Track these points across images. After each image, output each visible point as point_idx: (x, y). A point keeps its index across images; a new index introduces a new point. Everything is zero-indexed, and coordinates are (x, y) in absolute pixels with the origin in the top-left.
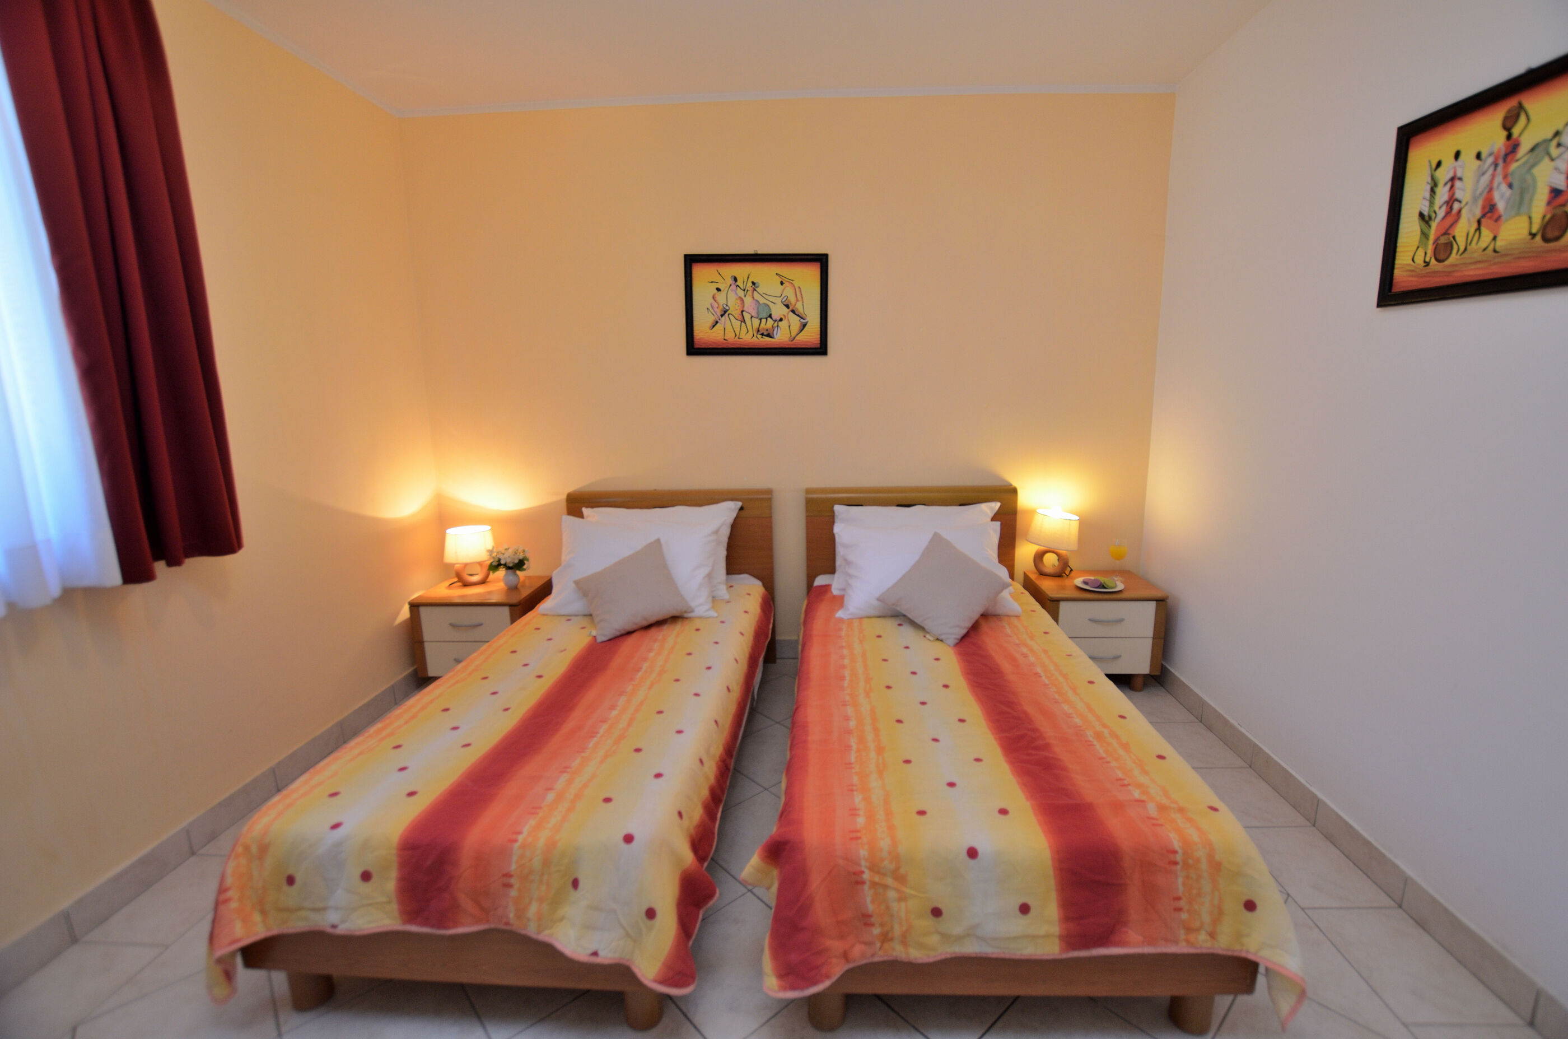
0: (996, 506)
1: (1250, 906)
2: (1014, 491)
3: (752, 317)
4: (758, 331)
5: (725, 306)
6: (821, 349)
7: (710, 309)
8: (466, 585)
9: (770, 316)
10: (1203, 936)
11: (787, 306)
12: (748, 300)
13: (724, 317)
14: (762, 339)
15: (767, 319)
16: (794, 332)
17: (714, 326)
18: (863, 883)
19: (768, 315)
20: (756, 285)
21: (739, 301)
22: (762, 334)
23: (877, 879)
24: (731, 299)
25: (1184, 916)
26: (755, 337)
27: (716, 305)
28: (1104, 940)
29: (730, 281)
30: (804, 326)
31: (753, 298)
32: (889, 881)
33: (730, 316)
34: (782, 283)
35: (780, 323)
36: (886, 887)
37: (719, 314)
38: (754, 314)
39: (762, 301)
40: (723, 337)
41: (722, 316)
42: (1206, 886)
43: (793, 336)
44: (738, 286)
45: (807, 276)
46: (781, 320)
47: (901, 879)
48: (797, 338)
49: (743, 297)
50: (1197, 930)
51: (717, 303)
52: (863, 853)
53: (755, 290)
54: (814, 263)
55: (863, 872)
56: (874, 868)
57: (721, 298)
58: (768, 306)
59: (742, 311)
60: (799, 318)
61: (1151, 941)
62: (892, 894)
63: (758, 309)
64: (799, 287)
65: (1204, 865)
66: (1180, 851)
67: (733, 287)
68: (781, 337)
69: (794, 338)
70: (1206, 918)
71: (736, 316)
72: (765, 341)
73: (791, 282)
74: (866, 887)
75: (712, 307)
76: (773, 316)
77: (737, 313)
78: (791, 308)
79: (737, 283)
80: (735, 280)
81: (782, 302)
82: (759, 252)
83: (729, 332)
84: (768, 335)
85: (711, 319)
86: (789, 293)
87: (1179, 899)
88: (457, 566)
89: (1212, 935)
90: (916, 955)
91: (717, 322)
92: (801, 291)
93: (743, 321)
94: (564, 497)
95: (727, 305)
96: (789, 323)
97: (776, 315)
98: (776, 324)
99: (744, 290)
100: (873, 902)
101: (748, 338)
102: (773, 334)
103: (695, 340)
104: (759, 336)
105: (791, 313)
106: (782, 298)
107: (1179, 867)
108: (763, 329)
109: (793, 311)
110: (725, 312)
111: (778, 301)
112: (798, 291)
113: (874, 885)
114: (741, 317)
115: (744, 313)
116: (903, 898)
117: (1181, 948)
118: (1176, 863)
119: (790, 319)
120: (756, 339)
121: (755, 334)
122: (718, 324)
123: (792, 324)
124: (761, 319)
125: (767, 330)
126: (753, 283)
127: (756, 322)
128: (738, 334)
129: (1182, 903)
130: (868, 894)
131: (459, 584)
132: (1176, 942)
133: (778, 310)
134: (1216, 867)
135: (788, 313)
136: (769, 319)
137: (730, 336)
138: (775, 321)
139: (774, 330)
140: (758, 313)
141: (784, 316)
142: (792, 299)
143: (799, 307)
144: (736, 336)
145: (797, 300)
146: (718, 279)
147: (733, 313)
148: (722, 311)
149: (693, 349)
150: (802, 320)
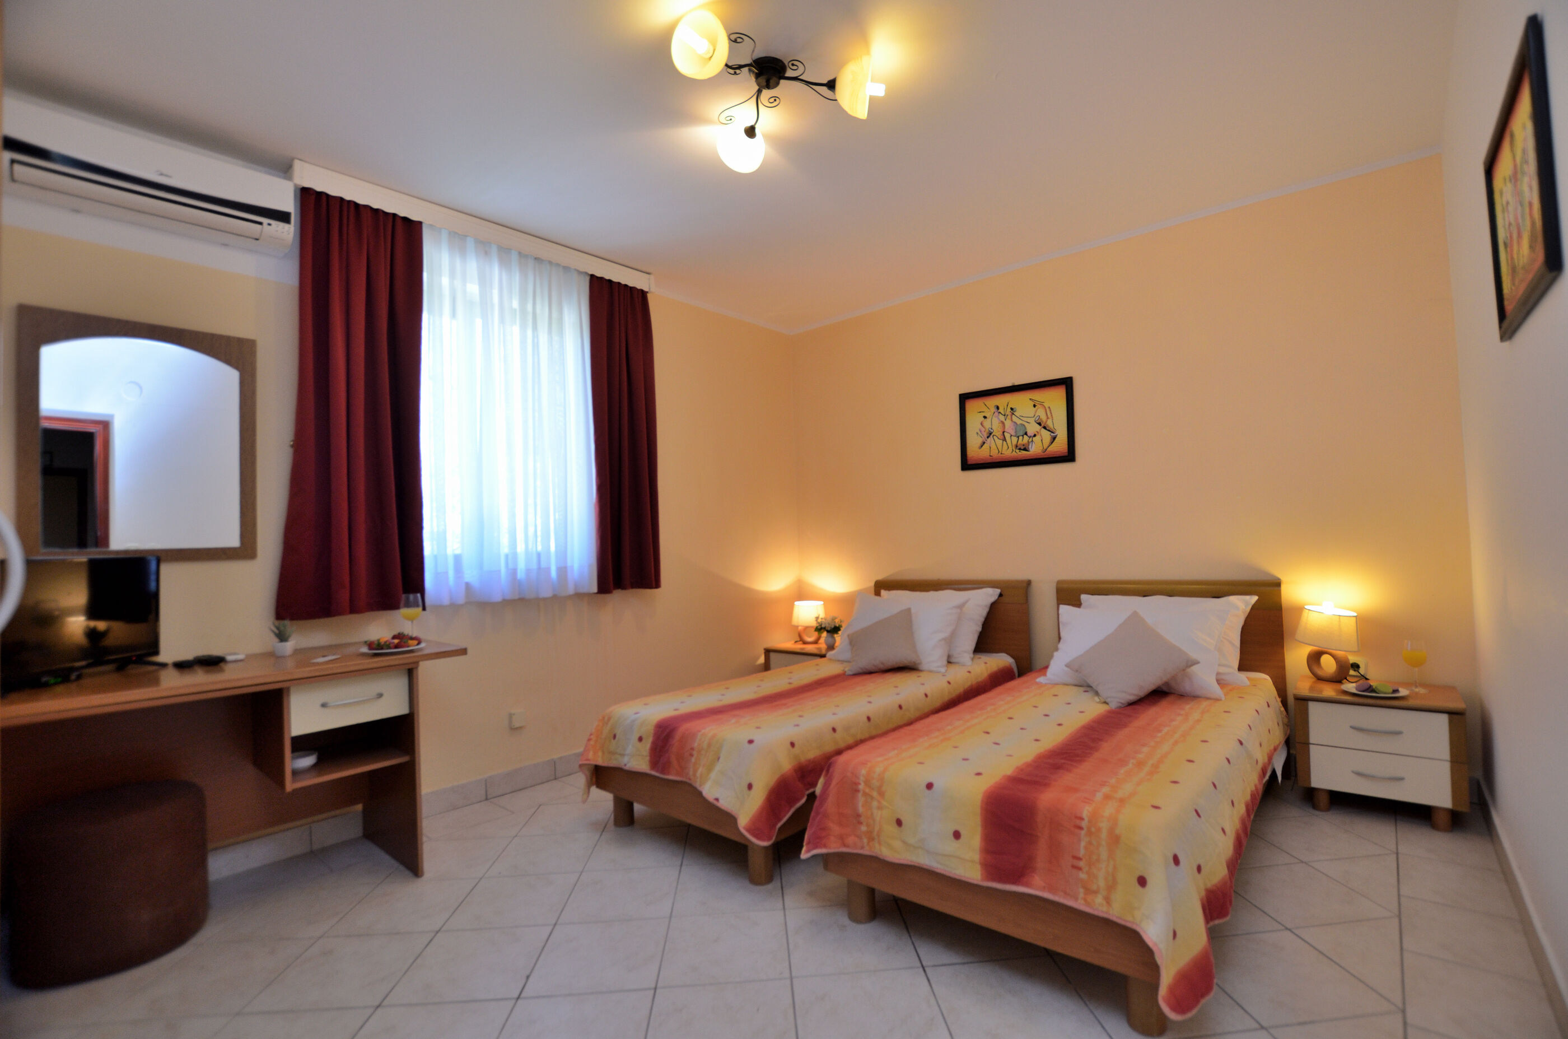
0: (1254, 599)
1: (1142, 881)
2: (1277, 584)
3: (1011, 436)
4: (1017, 446)
5: (990, 429)
6: (1069, 456)
7: (979, 432)
8: (805, 643)
9: (1026, 434)
10: (1099, 900)
11: (1040, 424)
12: (1008, 423)
13: (989, 439)
14: (1020, 453)
15: (1023, 436)
16: (1046, 445)
17: (982, 446)
18: (858, 791)
19: (1024, 432)
20: (1014, 410)
21: (1001, 425)
22: (1020, 449)
23: (867, 790)
24: (994, 424)
25: (1083, 876)
26: (1014, 452)
27: (984, 429)
28: (1015, 881)
29: (993, 409)
30: (1054, 438)
31: (1012, 420)
32: (875, 794)
33: (994, 437)
34: (1035, 406)
35: (1034, 438)
36: (872, 798)
37: (986, 436)
38: (1013, 434)
39: (1019, 422)
40: (989, 455)
41: (988, 437)
42: (1104, 853)
43: (1045, 448)
44: (1000, 413)
45: (1055, 400)
46: (1035, 436)
47: (882, 794)
48: (1050, 449)
49: (1003, 420)
50: (1096, 892)
51: (984, 428)
52: (864, 772)
53: (1013, 414)
54: (1060, 386)
55: (860, 784)
56: (867, 783)
57: (987, 424)
58: (1024, 425)
59: (1004, 432)
60: (1050, 433)
61: (1051, 889)
62: (875, 804)
63: (1016, 429)
64: (1049, 407)
65: (1104, 835)
66: (1086, 819)
67: (996, 413)
68: (1035, 449)
69: (1046, 450)
70: (1102, 883)
71: (999, 436)
72: (1021, 455)
73: (1042, 404)
74: (860, 795)
75: (981, 431)
76: (1028, 433)
77: (999, 434)
78: (1042, 425)
79: (999, 411)
80: (998, 408)
81: (1035, 421)
82: (1016, 384)
83: (995, 449)
84: (1025, 449)
85: (980, 441)
86: (1041, 413)
87: (1080, 859)
88: (800, 628)
89: (1108, 900)
90: (887, 853)
91: (984, 443)
92: (1050, 410)
93: (1004, 439)
94: (873, 584)
95: (992, 429)
96: (1042, 437)
97: (1030, 432)
98: (1031, 440)
99: (1005, 415)
100: (863, 806)
101: (1009, 452)
102: (1028, 448)
103: (968, 458)
104: (1018, 451)
105: (1043, 429)
106: (1034, 419)
107: (1083, 833)
108: (1021, 444)
109: (1045, 428)
110: (990, 434)
111: (1032, 420)
112: (1048, 411)
113: (865, 794)
114: (1002, 436)
115: (1005, 433)
116: (880, 808)
117: (1080, 905)
118: (1081, 828)
119: (1042, 435)
120: (1015, 453)
121: (1014, 449)
122: (985, 444)
123: (1044, 438)
124: (1018, 437)
125: (1024, 445)
126: (1012, 409)
127: (1015, 439)
128: (1000, 451)
129: (1081, 864)
130: (861, 800)
131: (801, 642)
132: (1076, 899)
133: (1032, 428)
134: (1115, 840)
135: (1040, 430)
136: (1025, 436)
137: (995, 453)
138: (1030, 437)
139: (1029, 445)
140: (1016, 432)
141: (1038, 432)
142: (1043, 417)
143: (1049, 423)
144: (999, 452)
145: (1048, 418)
146: (985, 409)
147: (997, 434)
148: (987, 433)
149: (967, 465)
150: (1052, 434)
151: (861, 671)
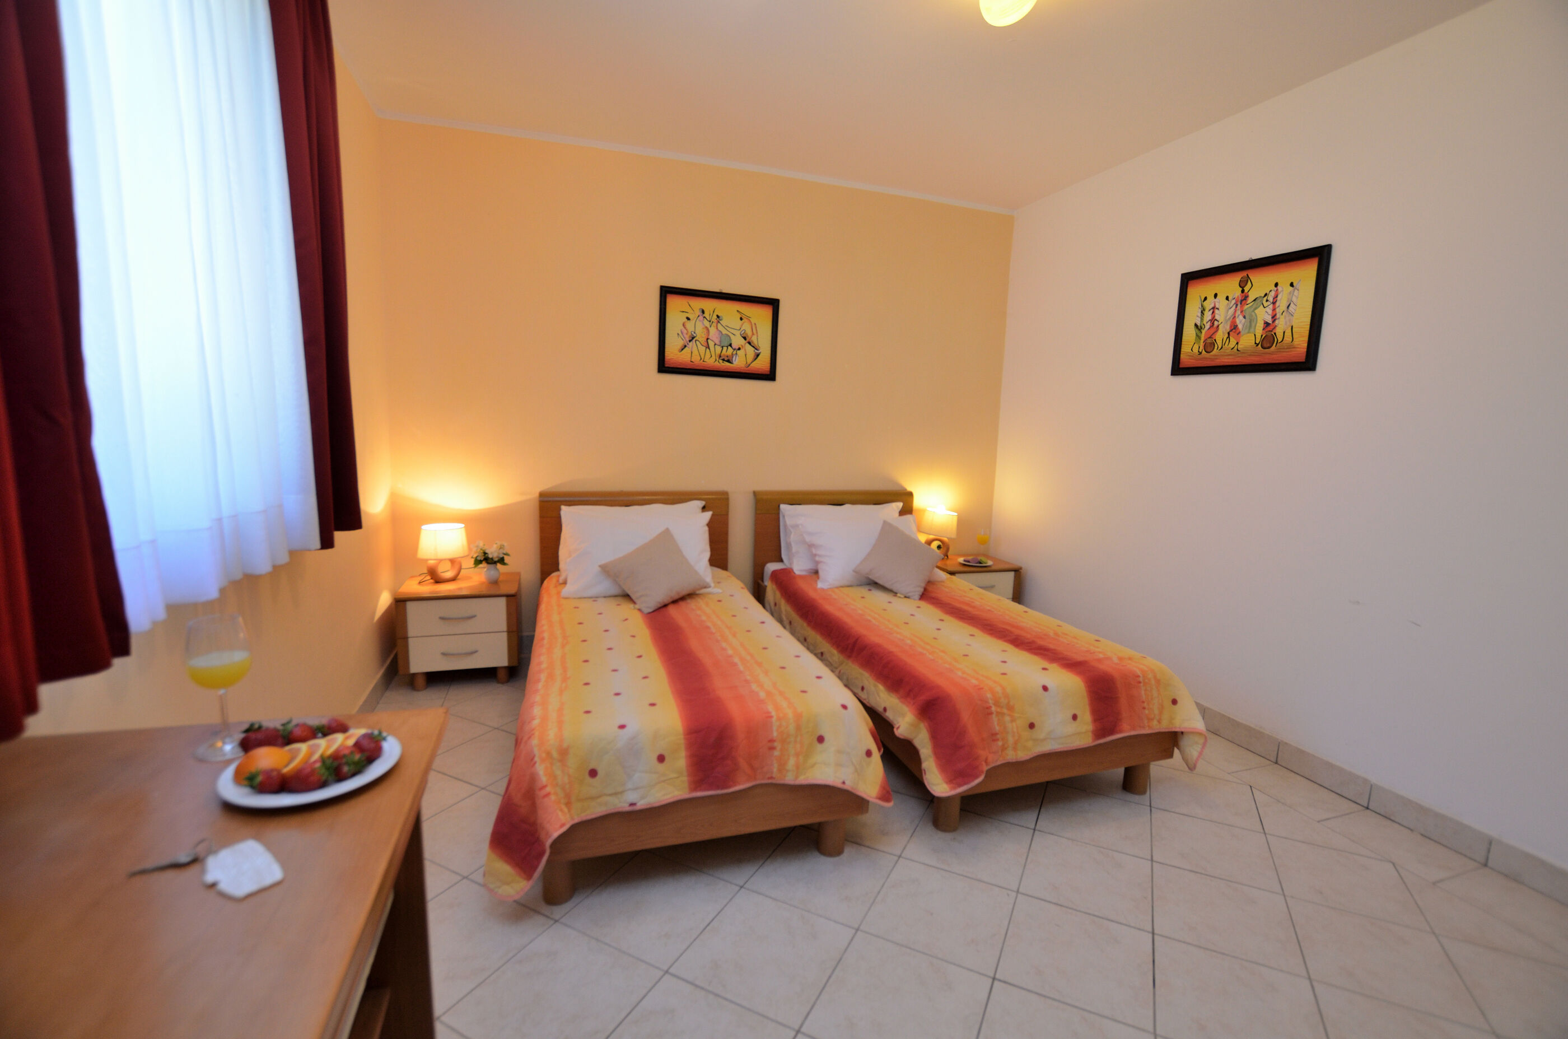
0: (900, 505)
1: (1174, 702)
2: (911, 494)
3: (715, 344)
4: (720, 356)
5: (693, 333)
6: (770, 376)
7: (680, 334)
8: (438, 580)
9: (730, 345)
10: (1155, 723)
11: (745, 338)
12: (713, 330)
13: (691, 342)
14: (723, 364)
15: (727, 347)
16: (749, 361)
17: (682, 349)
18: (991, 713)
19: (729, 344)
20: (720, 318)
21: (705, 330)
22: (723, 360)
23: (999, 710)
24: (698, 328)
25: (1147, 712)
26: (717, 361)
27: (685, 331)
28: (1112, 732)
29: (698, 312)
30: (758, 355)
31: (717, 328)
32: (1005, 711)
33: (697, 342)
34: (741, 319)
35: (738, 351)
36: (1003, 714)
37: (688, 339)
38: (718, 342)
39: (724, 332)
40: (690, 360)
41: (690, 341)
42: (1155, 693)
43: (748, 363)
44: (705, 317)
45: (762, 316)
46: (739, 349)
47: (1011, 708)
48: (752, 365)
49: (708, 326)
50: (1152, 719)
51: (687, 330)
52: (989, 695)
53: (719, 322)
54: (767, 306)
55: (991, 707)
56: (997, 703)
57: (690, 326)
58: (729, 336)
59: (707, 339)
60: (754, 349)
61: (1134, 729)
62: (1007, 719)
63: (721, 338)
64: (755, 324)
65: (1153, 682)
66: (1141, 675)
67: (701, 318)
68: (739, 363)
69: (749, 365)
70: (1156, 711)
71: (702, 343)
72: (723, 366)
73: (748, 318)
74: (994, 716)
75: (682, 333)
76: (733, 345)
77: (703, 340)
78: (747, 340)
79: (705, 315)
80: (703, 312)
81: (741, 335)
82: (724, 291)
83: (696, 355)
84: (728, 361)
85: (680, 343)
86: (747, 328)
87: (1143, 702)
88: (431, 562)
89: (1159, 721)
90: (1022, 755)
91: (685, 346)
92: (756, 327)
93: (708, 347)
94: (537, 495)
95: (695, 333)
96: (746, 352)
97: (735, 345)
98: (735, 352)
99: (710, 321)
100: (998, 724)
101: (711, 361)
102: (732, 360)
103: (666, 360)
104: (721, 361)
105: (747, 344)
106: (740, 331)
107: (1142, 684)
108: (724, 355)
109: (749, 343)
110: (693, 338)
111: (738, 333)
112: (754, 327)
113: (998, 713)
114: (706, 343)
115: (709, 340)
116: (1013, 720)
117: (1146, 731)
118: (1140, 682)
119: (746, 348)
120: (719, 364)
121: (717, 359)
122: (686, 348)
123: (748, 353)
124: (722, 347)
125: (727, 357)
126: (718, 317)
127: (718, 349)
128: (702, 357)
129: (1145, 705)
130: (994, 718)
131: (432, 581)
132: (1144, 727)
133: (737, 341)
134: (1158, 682)
135: (745, 344)
136: (729, 347)
137: (696, 359)
138: (734, 349)
139: (733, 357)
140: (720, 342)
141: (742, 346)
142: (749, 332)
143: (754, 339)
144: (701, 359)
145: (753, 334)
146: (687, 309)
147: (699, 340)
148: (690, 336)
149: (664, 367)
150: (756, 351)
151: (659, 606)
